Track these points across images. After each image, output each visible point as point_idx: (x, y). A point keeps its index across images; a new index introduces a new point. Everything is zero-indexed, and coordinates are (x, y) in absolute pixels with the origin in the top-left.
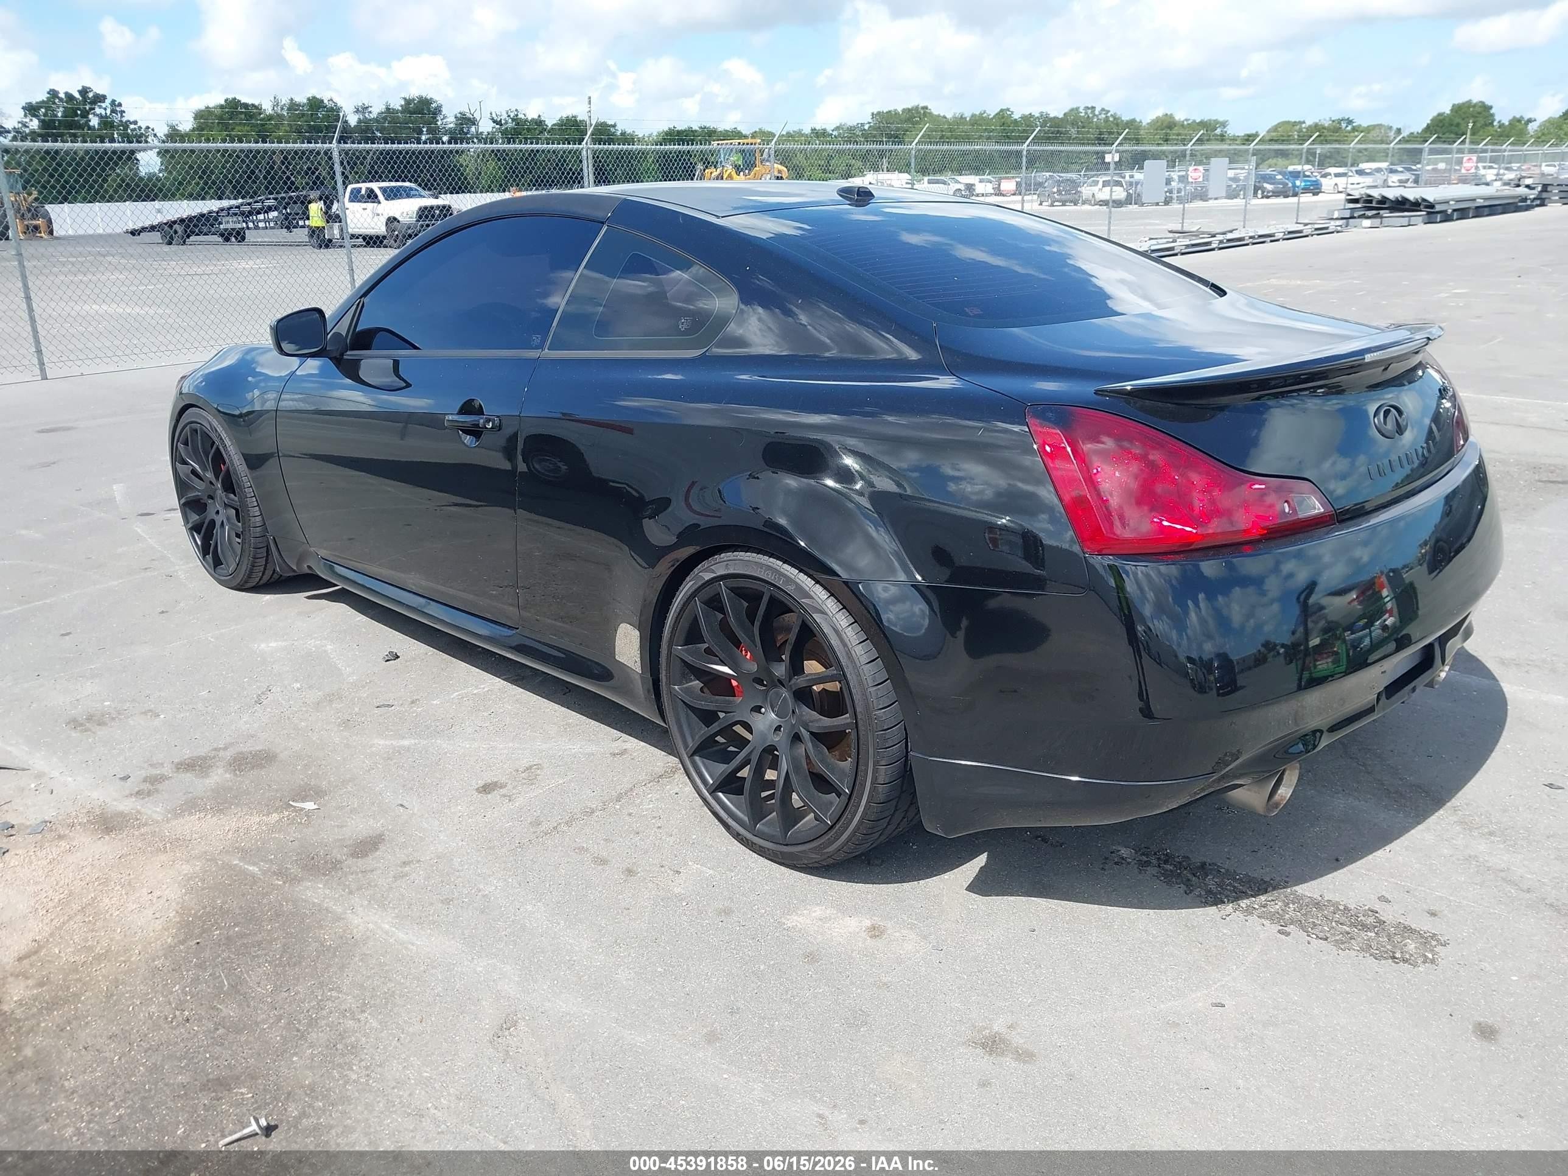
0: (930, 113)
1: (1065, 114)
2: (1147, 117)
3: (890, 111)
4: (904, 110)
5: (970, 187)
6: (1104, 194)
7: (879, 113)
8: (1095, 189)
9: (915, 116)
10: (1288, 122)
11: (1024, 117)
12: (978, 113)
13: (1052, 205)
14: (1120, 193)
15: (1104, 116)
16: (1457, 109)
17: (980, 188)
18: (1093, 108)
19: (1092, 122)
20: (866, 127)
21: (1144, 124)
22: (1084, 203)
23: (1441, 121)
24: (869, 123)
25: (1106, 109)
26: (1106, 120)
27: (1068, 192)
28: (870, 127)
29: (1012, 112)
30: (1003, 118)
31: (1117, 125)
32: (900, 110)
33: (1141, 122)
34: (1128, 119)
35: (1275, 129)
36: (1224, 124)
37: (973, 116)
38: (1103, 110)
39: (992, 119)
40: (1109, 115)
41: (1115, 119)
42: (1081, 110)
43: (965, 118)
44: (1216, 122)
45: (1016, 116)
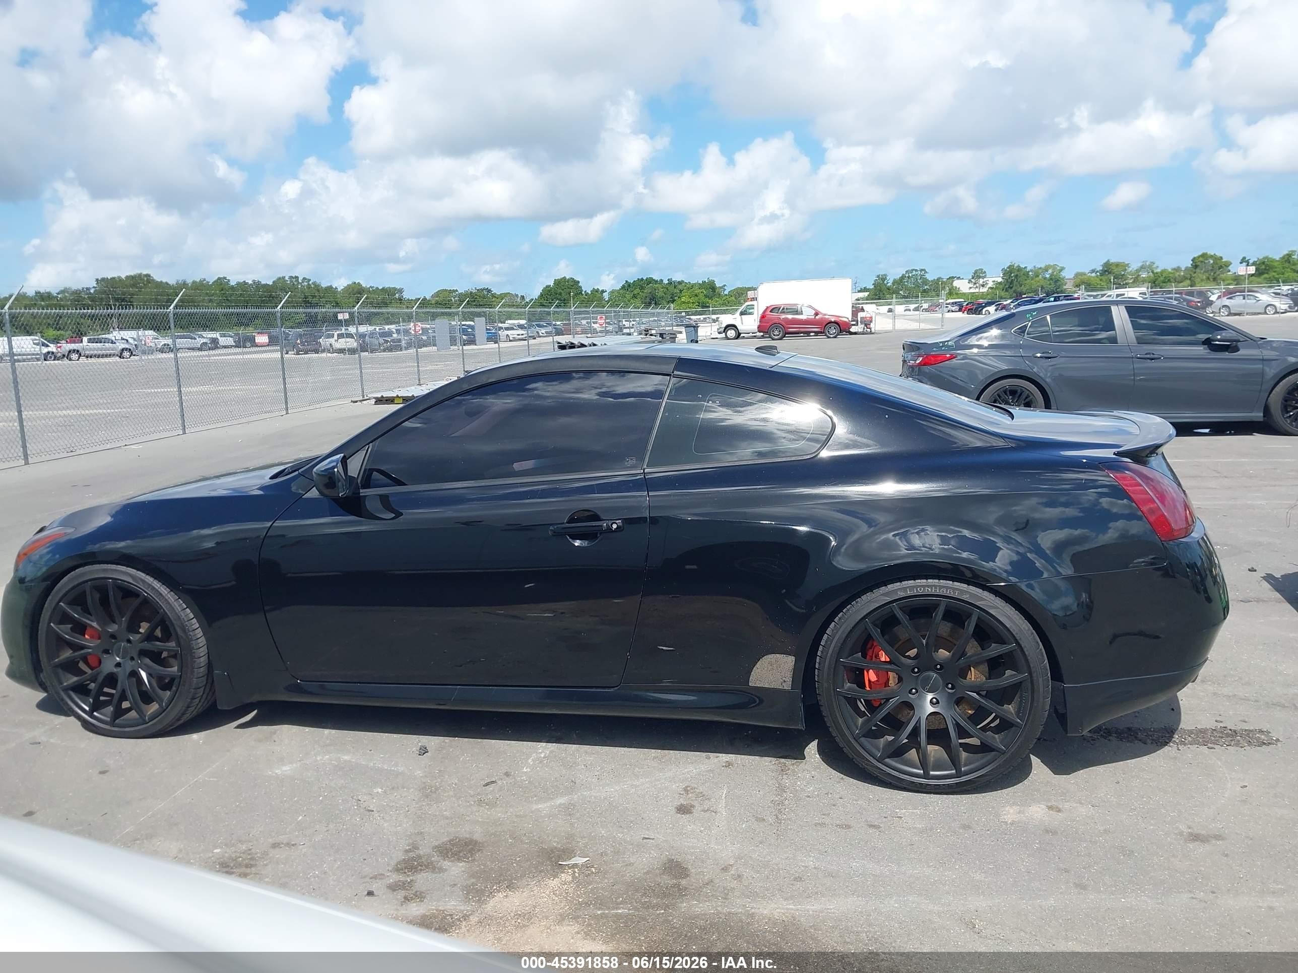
0: (153, 280)
1: (274, 282)
2: (340, 284)
3: (114, 278)
4: (127, 277)
5: (214, 341)
6: (342, 344)
7: (103, 279)
8: (332, 341)
9: (140, 282)
10: (446, 290)
11: (238, 284)
12: (198, 280)
13: (298, 354)
14: (352, 343)
15: (306, 284)
16: (558, 283)
17: (223, 341)
18: (297, 277)
19: (298, 288)
20: (92, 291)
21: (339, 290)
22: (323, 351)
23: (549, 291)
24: (94, 287)
25: (307, 278)
26: (309, 286)
27: (309, 343)
28: (95, 291)
29: (229, 280)
30: (221, 284)
31: (318, 291)
32: (123, 277)
33: (336, 288)
34: (326, 286)
35: (437, 294)
36: (401, 291)
37: (194, 282)
38: (304, 279)
39: (212, 285)
40: (311, 283)
41: (315, 286)
42: (287, 278)
43: (188, 284)
44: (395, 289)
45: (233, 283)
